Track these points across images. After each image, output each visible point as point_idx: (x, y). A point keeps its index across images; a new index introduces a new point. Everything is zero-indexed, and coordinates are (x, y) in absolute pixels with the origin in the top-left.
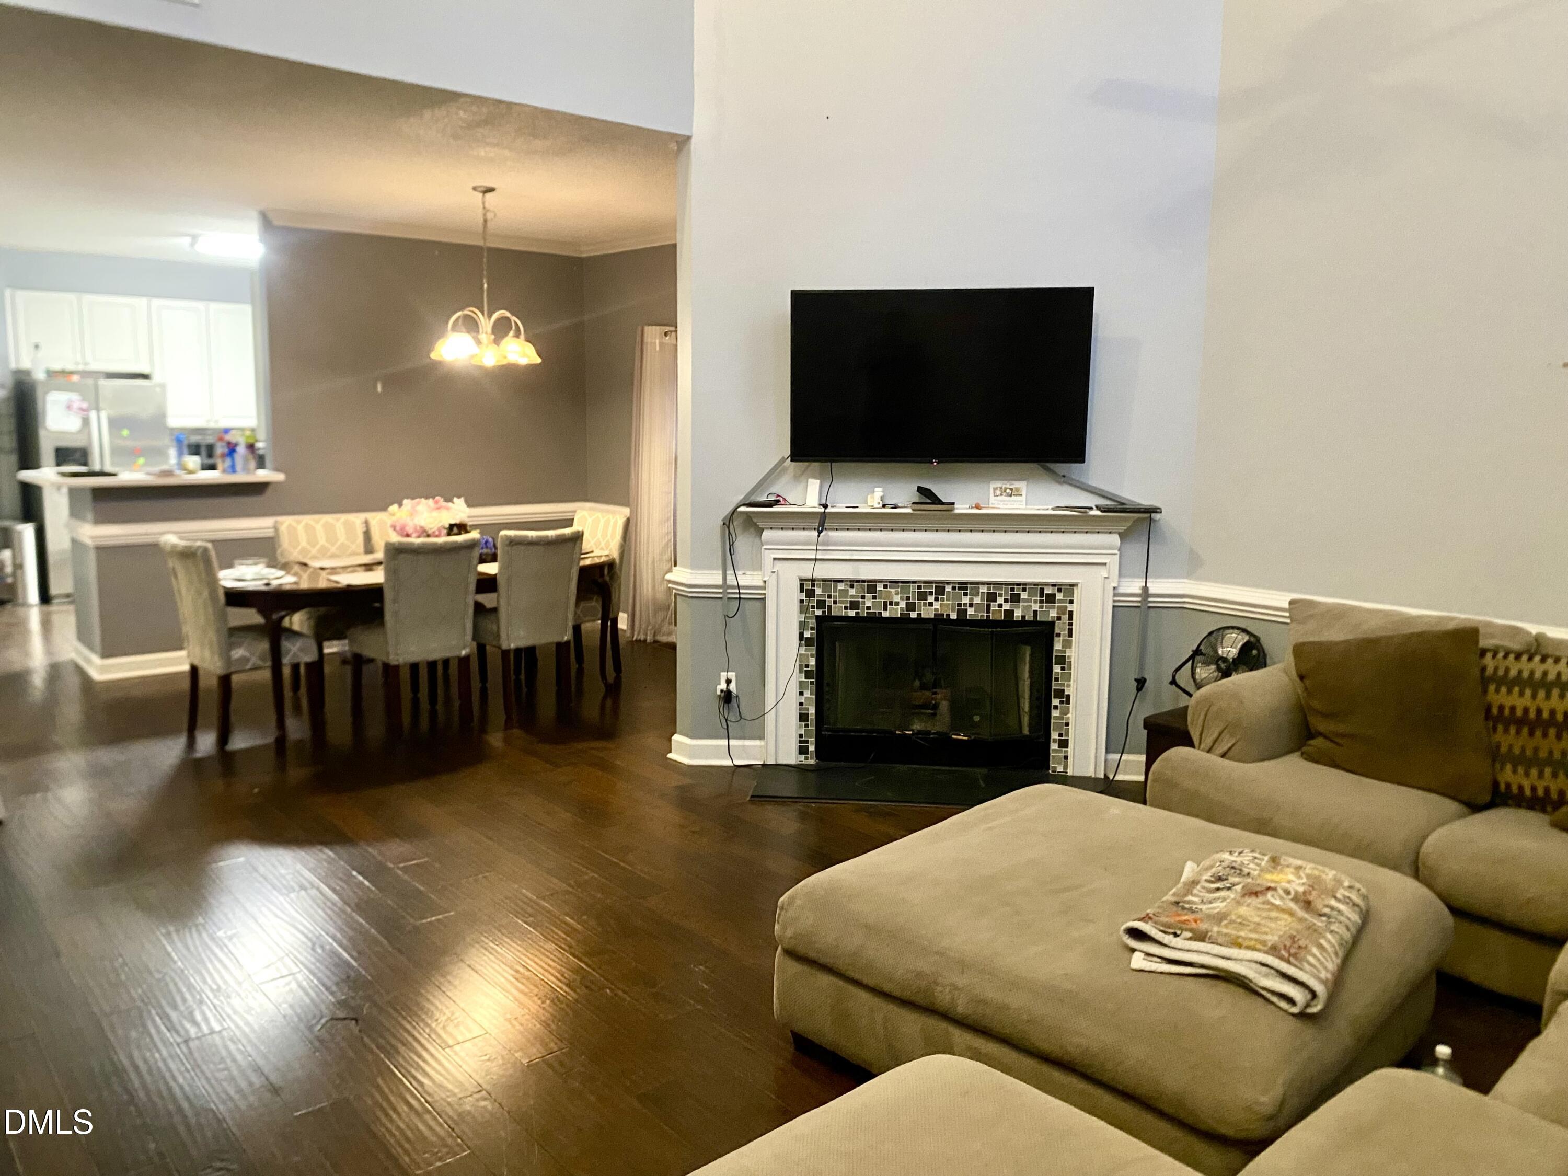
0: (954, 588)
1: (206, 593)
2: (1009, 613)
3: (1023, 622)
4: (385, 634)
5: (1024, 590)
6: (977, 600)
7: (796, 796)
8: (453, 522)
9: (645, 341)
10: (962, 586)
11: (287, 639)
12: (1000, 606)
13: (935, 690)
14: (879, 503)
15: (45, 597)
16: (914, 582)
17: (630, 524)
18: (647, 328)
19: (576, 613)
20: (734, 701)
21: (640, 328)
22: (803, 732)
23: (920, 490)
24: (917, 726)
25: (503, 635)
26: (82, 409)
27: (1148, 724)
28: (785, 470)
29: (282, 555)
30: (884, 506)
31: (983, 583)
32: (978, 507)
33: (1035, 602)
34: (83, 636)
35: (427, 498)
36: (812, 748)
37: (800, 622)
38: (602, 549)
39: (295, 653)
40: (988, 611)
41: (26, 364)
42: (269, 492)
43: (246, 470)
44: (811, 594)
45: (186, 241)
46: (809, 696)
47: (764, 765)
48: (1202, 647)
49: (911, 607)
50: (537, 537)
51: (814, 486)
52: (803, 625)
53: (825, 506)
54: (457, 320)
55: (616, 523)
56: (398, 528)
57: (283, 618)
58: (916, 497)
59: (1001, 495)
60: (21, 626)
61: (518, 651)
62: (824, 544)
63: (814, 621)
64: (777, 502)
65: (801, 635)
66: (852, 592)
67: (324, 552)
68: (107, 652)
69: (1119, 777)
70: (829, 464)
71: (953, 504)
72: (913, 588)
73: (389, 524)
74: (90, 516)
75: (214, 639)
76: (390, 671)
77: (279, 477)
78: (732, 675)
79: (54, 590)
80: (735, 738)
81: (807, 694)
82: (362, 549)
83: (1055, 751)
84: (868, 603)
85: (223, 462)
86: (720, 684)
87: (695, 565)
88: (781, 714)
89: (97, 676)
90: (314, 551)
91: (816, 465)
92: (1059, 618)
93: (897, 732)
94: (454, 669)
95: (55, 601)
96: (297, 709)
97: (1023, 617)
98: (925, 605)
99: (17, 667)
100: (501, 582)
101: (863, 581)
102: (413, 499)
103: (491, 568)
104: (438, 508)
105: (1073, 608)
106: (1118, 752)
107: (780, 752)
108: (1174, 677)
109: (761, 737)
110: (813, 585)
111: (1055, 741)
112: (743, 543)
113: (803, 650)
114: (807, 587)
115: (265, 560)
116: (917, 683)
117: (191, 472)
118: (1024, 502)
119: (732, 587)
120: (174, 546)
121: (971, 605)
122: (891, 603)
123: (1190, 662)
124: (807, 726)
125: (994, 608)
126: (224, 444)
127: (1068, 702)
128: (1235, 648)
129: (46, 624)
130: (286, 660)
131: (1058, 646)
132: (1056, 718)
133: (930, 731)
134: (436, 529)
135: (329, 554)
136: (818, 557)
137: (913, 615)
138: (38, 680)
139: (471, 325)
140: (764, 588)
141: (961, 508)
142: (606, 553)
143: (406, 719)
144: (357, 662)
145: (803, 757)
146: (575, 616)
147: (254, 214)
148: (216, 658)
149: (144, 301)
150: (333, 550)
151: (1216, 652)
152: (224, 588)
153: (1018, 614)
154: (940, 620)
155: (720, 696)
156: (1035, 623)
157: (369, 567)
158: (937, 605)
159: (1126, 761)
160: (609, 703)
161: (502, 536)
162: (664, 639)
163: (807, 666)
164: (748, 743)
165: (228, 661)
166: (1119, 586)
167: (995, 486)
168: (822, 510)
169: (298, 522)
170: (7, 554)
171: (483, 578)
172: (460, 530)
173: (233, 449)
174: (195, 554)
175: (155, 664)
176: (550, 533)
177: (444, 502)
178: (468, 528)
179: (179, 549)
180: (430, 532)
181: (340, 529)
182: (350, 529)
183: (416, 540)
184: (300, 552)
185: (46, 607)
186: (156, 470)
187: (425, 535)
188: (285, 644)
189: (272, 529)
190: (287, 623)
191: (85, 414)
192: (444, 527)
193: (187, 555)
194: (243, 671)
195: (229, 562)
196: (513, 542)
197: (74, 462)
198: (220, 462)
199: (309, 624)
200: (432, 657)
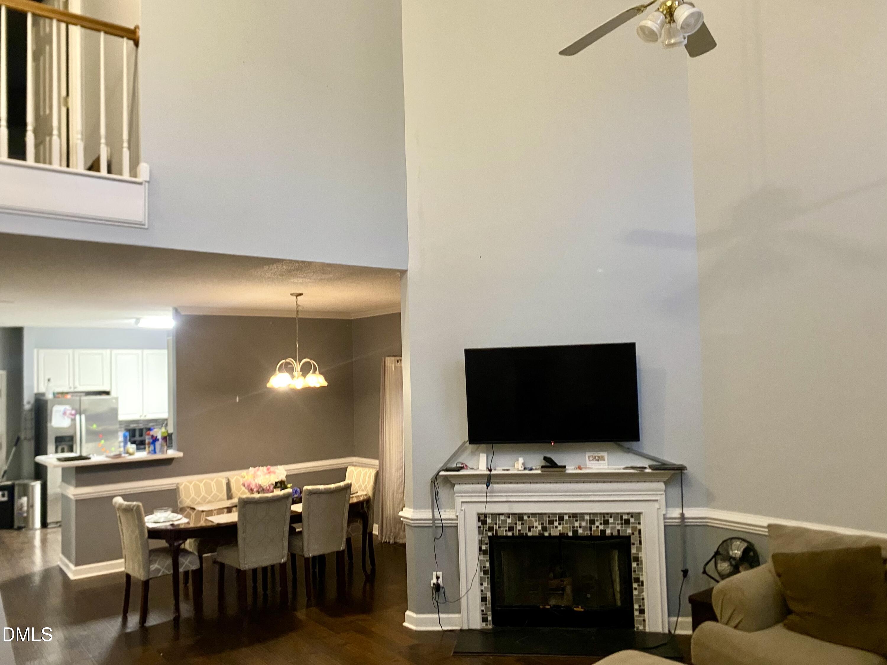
0: (569, 517)
1: (137, 532)
2: (603, 532)
3: (612, 536)
4: (238, 550)
5: (611, 517)
6: (584, 524)
7: (480, 651)
8: (277, 480)
9: (386, 365)
10: (574, 516)
11: (183, 556)
12: (598, 527)
13: (562, 579)
14: (522, 467)
15: (44, 524)
16: (545, 514)
17: (379, 474)
18: (387, 358)
19: (347, 531)
20: (441, 590)
21: (383, 358)
22: (484, 608)
23: (545, 459)
24: (553, 602)
25: (305, 549)
26: (72, 415)
27: (691, 600)
28: (466, 448)
29: (180, 502)
30: (525, 469)
31: (587, 514)
32: (580, 468)
33: (618, 524)
34: (65, 552)
35: (263, 466)
36: (490, 618)
37: (479, 540)
38: (363, 490)
39: (186, 565)
40: (591, 530)
41: (42, 390)
42: (174, 464)
43: (162, 452)
44: (484, 522)
45: (133, 321)
46: (486, 585)
47: (461, 630)
48: (720, 550)
49: (544, 529)
50: (325, 489)
51: (483, 458)
52: (481, 542)
53: (490, 470)
54: (281, 365)
55: (370, 473)
56: (246, 486)
57: (181, 544)
58: (544, 463)
59: (593, 460)
60: (30, 542)
61: (314, 558)
62: (491, 492)
63: (487, 539)
64: (462, 468)
65: (480, 548)
66: (509, 521)
67: (204, 501)
68: (79, 562)
69: (678, 632)
70: (491, 445)
71: (565, 467)
72: (546, 518)
73: (241, 482)
74: (74, 482)
75: (141, 559)
76: (240, 574)
77: (181, 454)
78: (440, 574)
79: (49, 520)
80: (442, 613)
81: (485, 584)
82: (226, 497)
83: (637, 616)
84: (519, 527)
85: (149, 447)
86: (432, 579)
87: (416, 507)
88: (470, 597)
89: (72, 576)
90: (199, 500)
91: (483, 446)
92: (633, 534)
93: (541, 607)
94: (277, 569)
95: (49, 526)
96: (187, 595)
97: (612, 534)
98: (553, 527)
99: (27, 572)
100: (304, 517)
101: (516, 514)
102: (255, 467)
103: (298, 508)
104: (269, 473)
105: (641, 527)
106: (675, 616)
107: (471, 622)
108: (704, 569)
109: (459, 612)
110: (486, 517)
111: (636, 610)
112: (443, 493)
113: (481, 558)
114: (482, 518)
115: (171, 509)
116: (551, 575)
117: (131, 454)
118: (607, 464)
119: (438, 520)
120: (121, 505)
121: (580, 527)
122: (533, 527)
123: (713, 560)
124: (486, 604)
125: (594, 528)
126: (150, 437)
127: (642, 585)
128: (740, 550)
129: (44, 541)
130: (181, 570)
131: (634, 551)
132: (636, 595)
133: (561, 606)
134: (267, 485)
135: (207, 500)
136: (488, 500)
137: (546, 534)
138: (37, 579)
139: (289, 367)
140: (457, 520)
141: (570, 470)
142: (365, 493)
143: (250, 600)
144: (222, 568)
145: (484, 624)
146: (347, 533)
147: (171, 309)
148: (141, 570)
149: (108, 351)
150: (209, 498)
151: (728, 553)
152: (148, 527)
153: (608, 532)
154: (562, 536)
155: (433, 588)
156: (619, 537)
157: (229, 510)
158: (560, 528)
159: (681, 622)
160: (368, 586)
161: (305, 490)
162: (400, 541)
163: (485, 567)
164: (451, 616)
165: (148, 571)
166: (666, 513)
167: (589, 455)
168: (488, 473)
169: (190, 483)
170: (24, 500)
171: (293, 514)
172: (281, 485)
173: (155, 440)
174: (132, 510)
175: (105, 568)
176: (332, 486)
177: (272, 468)
178: (286, 483)
179: (123, 507)
180: (264, 487)
181: (213, 483)
182: (218, 483)
183: (256, 496)
184: (191, 501)
185: (44, 530)
186: (112, 454)
187: (261, 489)
188: (181, 559)
189: (175, 485)
190: (182, 546)
191: (73, 417)
192: (272, 484)
193: (127, 510)
194: (157, 577)
195: (150, 512)
196: (311, 493)
197: (66, 450)
198: (147, 446)
199: (195, 545)
200: (265, 564)
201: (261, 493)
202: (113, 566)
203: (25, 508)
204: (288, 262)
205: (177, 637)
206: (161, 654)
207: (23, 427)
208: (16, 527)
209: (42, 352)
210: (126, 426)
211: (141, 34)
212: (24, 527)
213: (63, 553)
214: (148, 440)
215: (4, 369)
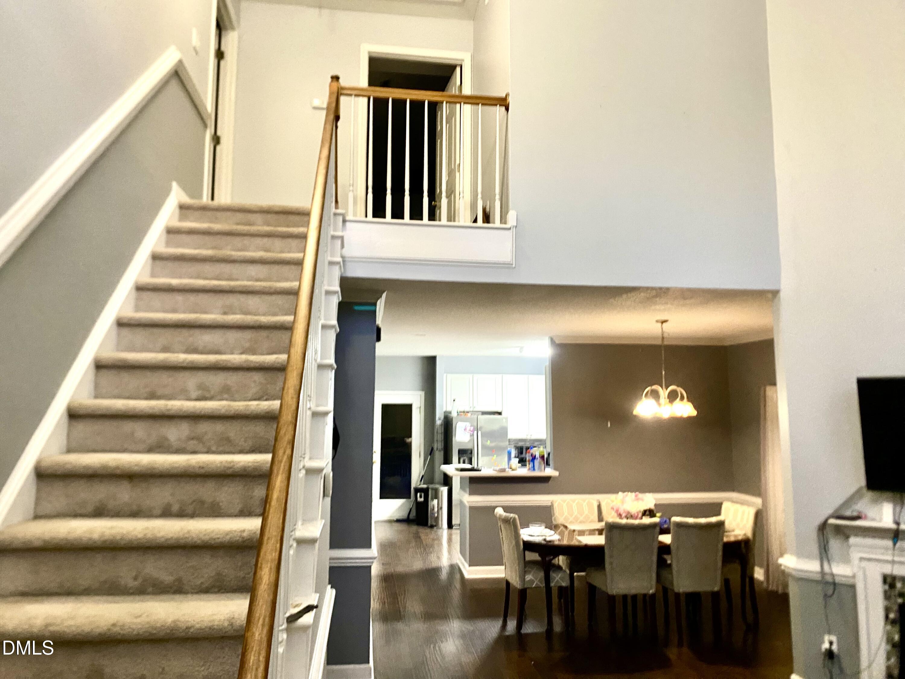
1: (514, 543)
4: (605, 575)
8: (645, 508)
9: (767, 394)
11: (554, 571)
15: (450, 525)
18: (766, 388)
19: (722, 571)
20: (836, 659)
21: (763, 387)
25: (675, 584)
26: (471, 431)
28: (863, 495)
29: (554, 519)
34: (462, 553)
35: (632, 492)
37: (885, 608)
38: (740, 530)
39: (557, 580)
41: (449, 409)
42: (551, 482)
43: (540, 470)
44: (892, 586)
45: (518, 350)
50: (694, 523)
51: (888, 507)
52: (887, 610)
53: (899, 524)
54: (647, 392)
55: (749, 512)
56: (615, 509)
57: (553, 558)
60: (439, 539)
62: (899, 550)
63: (897, 606)
64: (858, 518)
65: (887, 617)
67: (576, 520)
68: (472, 564)
70: (899, 493)
74: (468, 490)
75: (518, 567)
76: (612, 599)
77: (557, 474)
78: (834, 638)
79: (454, 522)
82: (596, 519)
85: (529, 464)
86: (823, 643)
87: (800, 554)
88: (872, 672)
89: (467, 576)
90: (571, 519)
91: (889, 494)
95: (454, 528)
99: (434, 565)
100: (672, 548)
102: (624, 492)
103: (666, 539)
104: (638, 500)
110: (894, 580)
112: (834, 544)
113: (889, 627)
114: (889, 580)
115: (544, 525)
117: (513, 470)
119: (829, 574)
120: (500, 515)
126: (530, 455)
129: (450, 540)
130: (553, 584)
134: (636, 512)
135: (579, 520)
136: (895, 559)
138: (444, 575)
139: (655, 395)
140: (854, 578)
142: (743, 533)
144: (592, 589)
147: (546, 337)
148: (518, 579)
149: (500, 376)
150: (581, 518)
152: (523, 540)
155: (824, 654)
157: (600, 532)
160: (750, 636)
161: (674, 521)
163: (893, 639)
165: (523, 581)
168: (896, 527)
169: (564, 501)
170: (435, 502)
171: (661, 545)
172: (650, 513)
173: (534, 458)
174: (509, 521)
175: (490, 572)
176: (703, 521)
177: (640, 495)
178: (655, 512)
179: (503, 517)
180: (633, 514)
181: (585, 504)
182: (590, 504)
183: (624, 521)
184: (564, 519)
185: (450, 530)
186: (498, 468)
187: (629, 516)
188: (553, 575)
189: (550, 502)
190: (553, 561)
191: (472, 433)
192: (640, 512)
193: (506, 521)
194: (531, 588)
195: (525, 525)
196: (679, 525)
197: (466, 461)
198: (527, 463)
199: (567, 562)
200: (633, 592)
201: (630, 519)
202: (496, 572)
203: (436, 510)
204: (646, 289)
205: (550, 649)
206: (533, 662)
207: (435, 439)
208: (429, 525)
209: (449, 376)
210: (516, 443)
211: (510, 100)
212: (436, 526)
213: (461, 553)
214: (528, 457)
215: (423, 390)
